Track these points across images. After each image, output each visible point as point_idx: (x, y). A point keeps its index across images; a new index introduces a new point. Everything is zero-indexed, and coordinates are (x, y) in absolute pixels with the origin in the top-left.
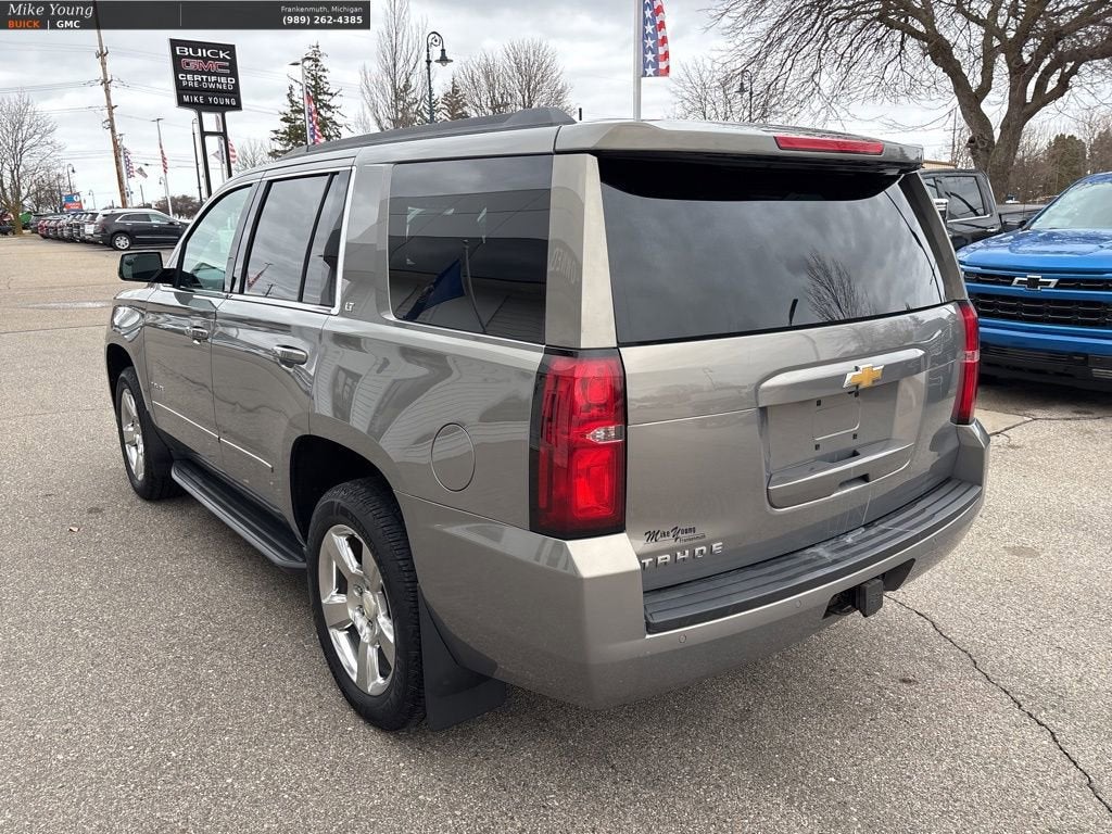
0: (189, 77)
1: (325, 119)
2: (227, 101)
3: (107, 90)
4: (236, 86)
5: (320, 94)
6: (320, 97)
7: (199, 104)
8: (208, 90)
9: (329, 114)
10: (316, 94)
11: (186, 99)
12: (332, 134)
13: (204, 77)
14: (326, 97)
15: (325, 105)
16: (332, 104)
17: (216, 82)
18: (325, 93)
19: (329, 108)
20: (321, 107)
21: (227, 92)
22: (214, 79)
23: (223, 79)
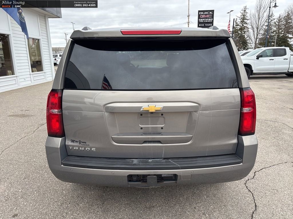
0: (201, 20)
1: (245, 27)
2: (210, 25)
3: (188, 24)
4: (213, 21)
5: (244, 20)
6: (244, 21)
7: (203, 26)
8: (206, 22)
9: (246, 25)
10: (243, 20)
11: (200, 25)
12: (246, 31)
13: (205, 19)
14: (246, 21)
15: (245, 23)
16: (247, 22)
17: (208, 20)
18: (246, 19)
19: (246, 23)
20: (244, 24)
21: (210, 22)
22: (207, 19)
23: (210, 19)
